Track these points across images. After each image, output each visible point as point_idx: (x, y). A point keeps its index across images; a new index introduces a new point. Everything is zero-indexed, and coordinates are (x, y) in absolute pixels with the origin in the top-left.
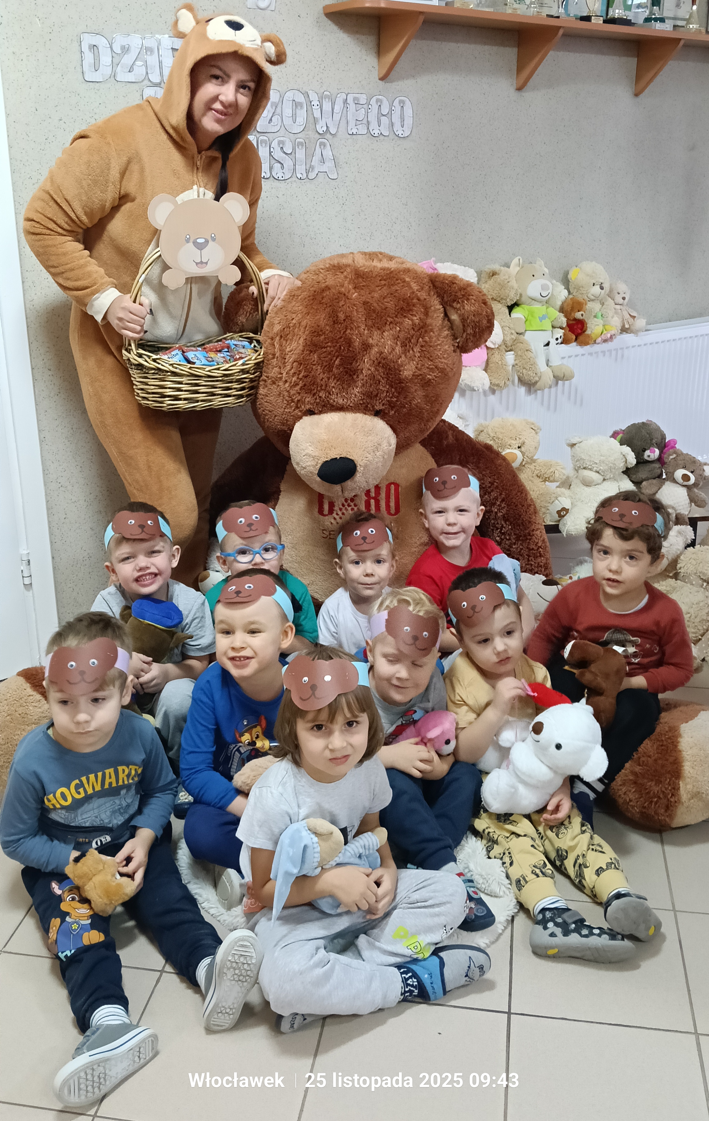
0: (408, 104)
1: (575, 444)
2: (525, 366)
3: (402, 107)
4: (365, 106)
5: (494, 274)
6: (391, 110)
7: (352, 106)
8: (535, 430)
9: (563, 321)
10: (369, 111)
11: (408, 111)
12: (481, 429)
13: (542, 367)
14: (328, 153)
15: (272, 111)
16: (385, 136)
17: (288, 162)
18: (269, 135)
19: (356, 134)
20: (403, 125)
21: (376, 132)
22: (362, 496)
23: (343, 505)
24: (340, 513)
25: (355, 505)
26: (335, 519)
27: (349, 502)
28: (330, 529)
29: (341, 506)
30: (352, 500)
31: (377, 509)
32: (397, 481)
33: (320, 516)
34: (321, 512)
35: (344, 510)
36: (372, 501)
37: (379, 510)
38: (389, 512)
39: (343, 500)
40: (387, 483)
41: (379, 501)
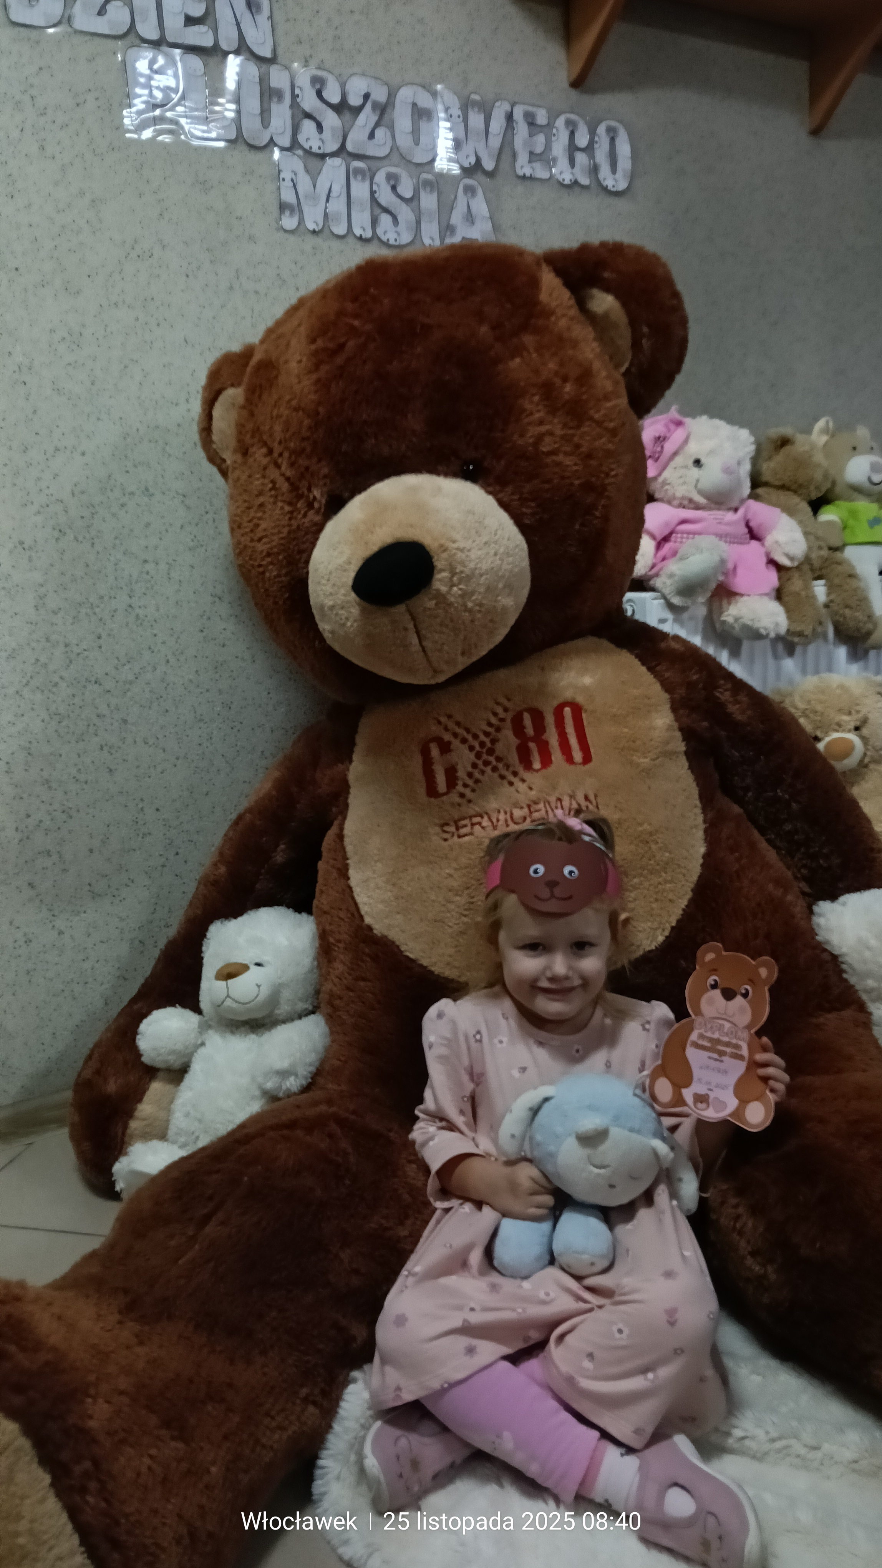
0: (622, 135)
3: (612, 138)
4: (546, 129)
5: (784, 442)
6: (592, 142)
7: (522, 127)
10: (553, 139)
11: (624, 148)
14: (480, 206)
15: (374, 118)
16: (584, 187)
17: (405, 214)
18: (369, 162)
19: (531, 178)
20: (614, 169)
21: (567, 178)
22: (508, 738)
23: (474, 766)
24: (470, 782)
25: (499, 759)
26: (462, 795)
27: (485, 756)
28: (456, 817)
29: (470, 769)
30: (491, 752)
31: (546, 761)
32: (574, 699)
33: (433, 799)
34: (432, 791)
35: (477, 775)
36: (532, 745)
37: (551, 762)
38: (570, 759)
39: (472, 756)
40: (555, 703)
41: (547, 743)
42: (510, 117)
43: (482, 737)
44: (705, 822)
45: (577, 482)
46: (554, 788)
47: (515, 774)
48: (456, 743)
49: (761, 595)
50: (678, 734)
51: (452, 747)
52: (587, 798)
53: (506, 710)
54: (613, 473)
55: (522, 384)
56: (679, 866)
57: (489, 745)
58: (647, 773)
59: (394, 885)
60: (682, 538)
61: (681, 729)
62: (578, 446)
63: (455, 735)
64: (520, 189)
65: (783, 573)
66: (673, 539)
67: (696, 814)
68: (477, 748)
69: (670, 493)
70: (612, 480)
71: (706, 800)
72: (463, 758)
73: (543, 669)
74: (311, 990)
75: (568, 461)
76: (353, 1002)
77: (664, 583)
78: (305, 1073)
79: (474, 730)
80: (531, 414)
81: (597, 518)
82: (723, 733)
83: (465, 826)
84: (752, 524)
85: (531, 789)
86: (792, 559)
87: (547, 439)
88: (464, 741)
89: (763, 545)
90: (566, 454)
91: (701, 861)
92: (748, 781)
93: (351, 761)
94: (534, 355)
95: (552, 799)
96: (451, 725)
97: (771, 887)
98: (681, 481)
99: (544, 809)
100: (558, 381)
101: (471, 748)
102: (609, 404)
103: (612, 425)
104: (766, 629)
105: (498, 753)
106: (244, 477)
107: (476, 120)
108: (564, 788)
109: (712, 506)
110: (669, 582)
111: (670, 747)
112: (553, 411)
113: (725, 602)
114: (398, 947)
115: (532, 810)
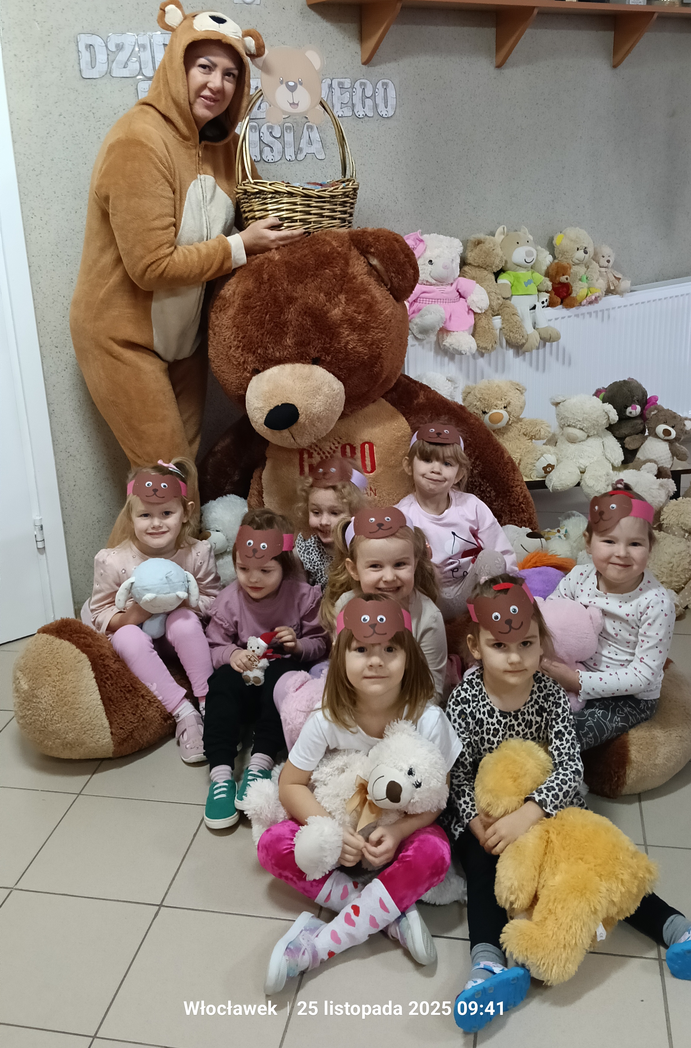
0: (391, 85)
1: (559, 403)
2: (512, 329)
3: (386, 89)
4: (350, 90)
5: (479, 242)
6: (374, 92)
7: (337, 91)
8: (521, 390)
9: (549, 284)
10: (354, 94)
11: (392, 93)
12: (468, 390)
13: (529, 329)
14: (315, 135)
16: (370, 117)
17: (277, 145)
18: (258, 121)
19: (342, 117)
20: (386, 107)
21: (362, 114)
22: (338, 456)
32: (370, 440)
34: (302, 474)
38: (366, 470)
40: (361, 442)
41: (356, 461)
42: (330, 86)
43: (327, 455)
48: (314, 454)
52: (371, 489)
53: (339, 443)
55: (339, 321)
63: (315, 450)
65: (478, 317)
66: (418, 301)
73: (356, 423)
79: (323, 450)
80: (344, 333)
84: (461, 290)
86: (482, 309)
88: (319, 454)
89: (466, 301)
96: (313, 446)
98: (422, 271)
101: (322, 458)
104: (466, 350)
109: (439, 283)
110: (415, 327)
113: (445, 336)
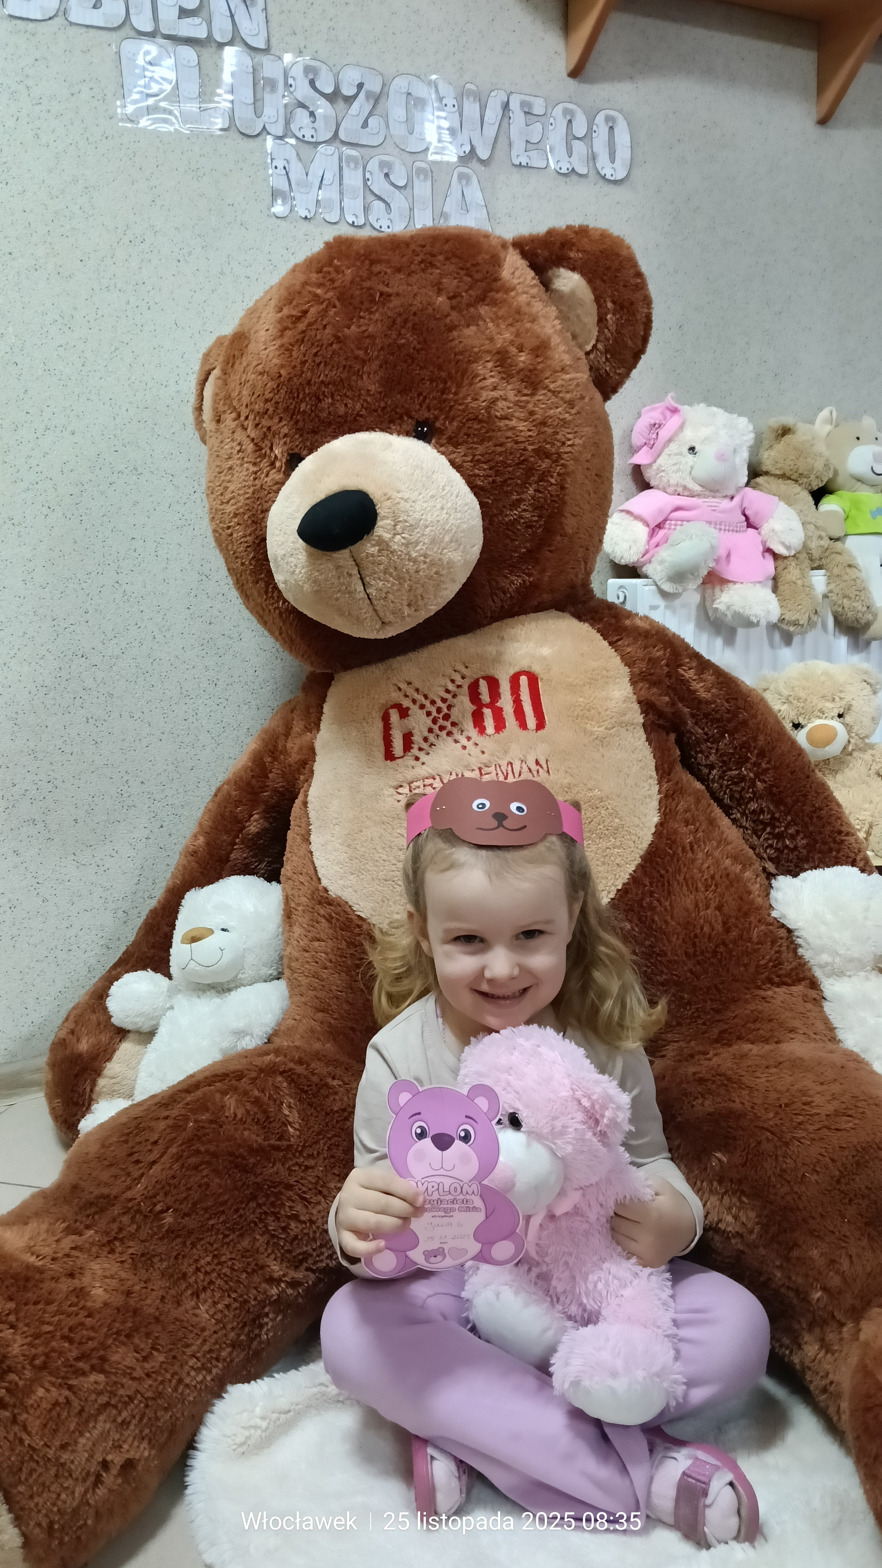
0: (621, 124)
3: (611, 127)
4: (543, 119)
5: (785, 431)
6: (591, 131)
7: (518, 117)
8: (872, 684)
10: (551, 128)
11: (622, 137)
14: (475, 194)
15: (368, 108)
16: (581, 176)
17: (398, 201)
18: (362, 150)
19: (527, 166)
20: (613, 160)
21: (565, 168)
22: (464, 705)
23: (430, 730)
24: (425, 746)
25: (454, 724)
26: (417, 759)
27: (441, 722)
28: (409, 778)
29: (426, 734)
30: (447, 717)
31: (500, 725)
32: (531, 667)
33: (389, 762)
34: (389, 756)
35: (432, 738)
36: (487, 712)
37: (505, 727)
38: (523, 725)
39: (429, 721)
40: (512, 672)
41: (501, 709)
42: (506, 106)
43: (439, 703)
44: (660, 792)
45: (530, 448)
46: (506, 752)
47: (469, 739)
48: (414, 709)
49: (754, 583)
50: (636, 707)
51: (410, 712)
52: (537, 763)
53: (463, 678)
54: (569, 443)
55: (476, 350)
56: (630, 833)
57: (445, 710)
58: (602, 741)
59: (349, 846)
60: (676, 525)
61: (639, 702)
62: (532, 413)
63: (414, 701)
64: (516, 177)
65: (780, 562)
66: (667, 526)
67: (650, 785)
68: (434, 714)
69: (665, 480)
70: (569, 449)
71: (663, 771)
72: (419, 722)
73: (502, 639)
74: (275, 956)
75: (522, 426)
76: (308, 962)
77: (655, 569)
78: (261, 1034)
79: (432, 696)
80: (484, 379)
81: (552, 484)
82: (686, 710)
83: (419, 787)
84: (747, 513)
85: (483, 752)
86: (788, 548)
87: (501, 404)
88: (422, 707)
89: (759, 533)
90: (519, 419)
91: (653, 830)
92: (713, 758)
93: (318, 730)
94: (490, 325)
95: (504, 763)
96: (410, 691)
97: (728, 862)
98: (675, 468)
99: (494, 772)
100: (513, 350)
101: (429, 714)
102: (568, 377)
103: (568, 396)
104: (756, 616)
105: (453, 718)
106: (216, 445)
107: (471, 109)
108: (515, 753)
109: (707, 493)
110: (659, 568)
111: (626, 718)
112: (507, 377)
113: (717, 589)
114: (350, 906)
115: (483, 772)
